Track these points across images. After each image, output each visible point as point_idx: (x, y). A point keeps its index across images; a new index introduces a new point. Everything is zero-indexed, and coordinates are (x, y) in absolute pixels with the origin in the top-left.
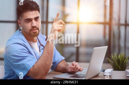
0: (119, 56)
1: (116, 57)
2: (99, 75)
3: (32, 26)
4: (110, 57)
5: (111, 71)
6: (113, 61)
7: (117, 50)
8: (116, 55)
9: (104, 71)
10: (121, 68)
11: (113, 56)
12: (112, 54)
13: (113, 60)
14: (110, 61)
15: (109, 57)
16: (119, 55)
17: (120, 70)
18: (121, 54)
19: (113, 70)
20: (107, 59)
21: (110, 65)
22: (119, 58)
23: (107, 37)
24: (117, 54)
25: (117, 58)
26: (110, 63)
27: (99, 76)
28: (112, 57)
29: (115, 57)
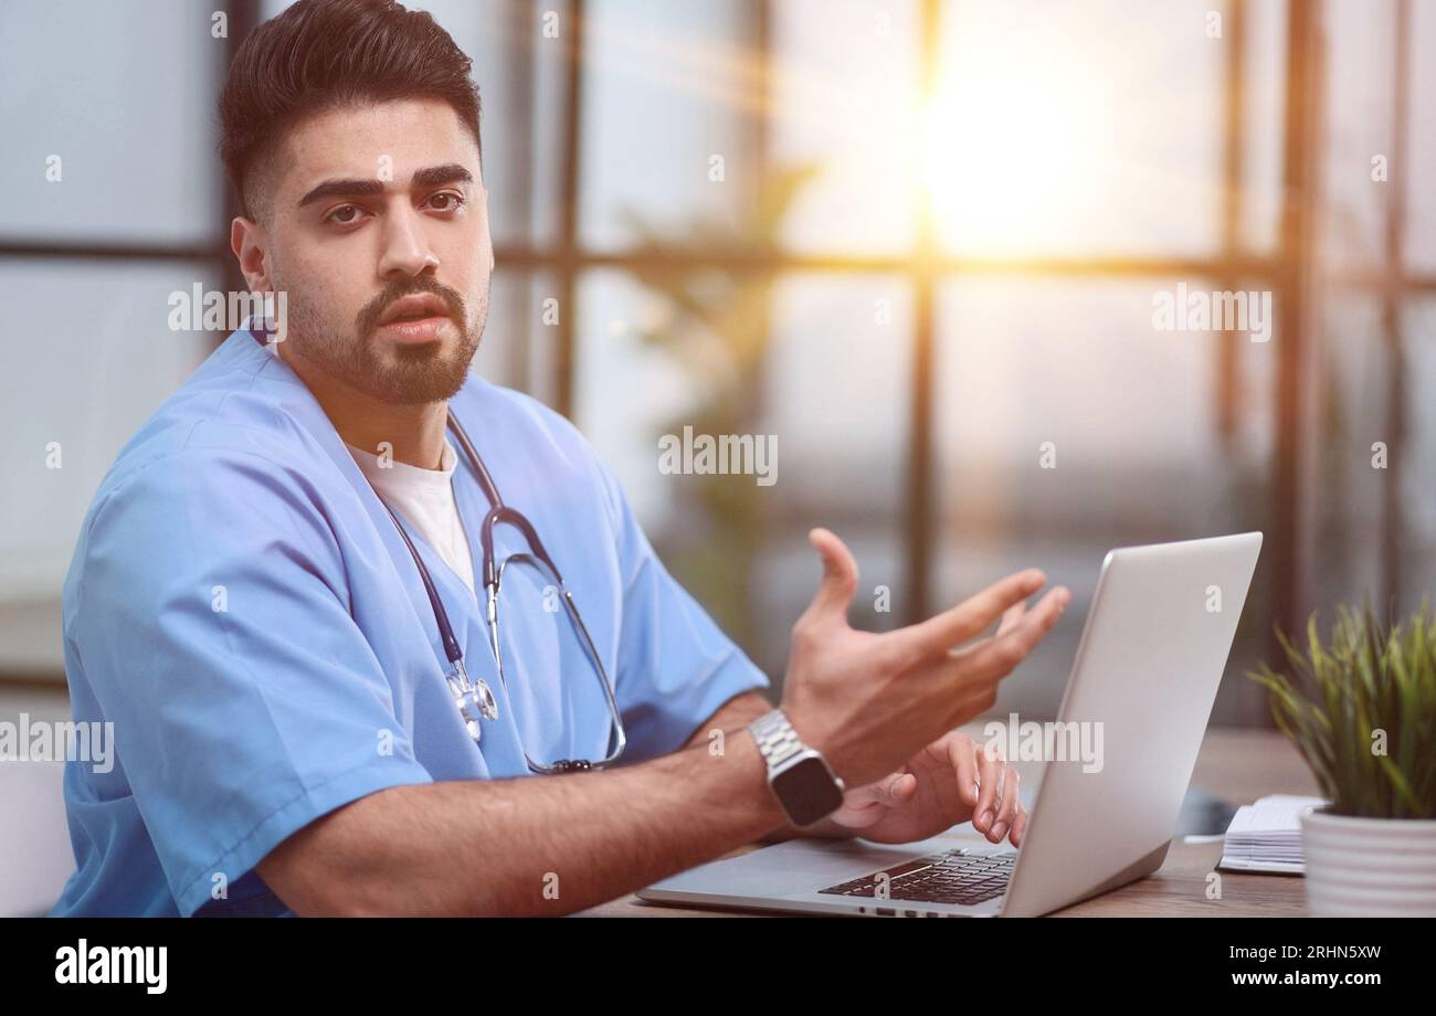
0: (1395, 647)
1: (1364, 662)
2: (1167, 868)
3: (385, 264)
4: (1292, 653)
5: (1304, 823)
6: (1325, 707)
7: (1368, 573)
8: (1353, 640)
9: (1217, 818)
10: (1415, 778)
11: (1327, 643)
12: (1312, 630)
13: (1324, 690)
14: (1292, 702)
15: (1281, 665)
16: (1396, 631)
17: (1409, 815)
18: (1418, 621)
19: (1330, 811)
20: (1253, 676)
21: (1284, 755)
22: (1391, 671)
23: (1259, 429)
24: (1368, 619)
25: (1368, 677)
26: (1291, 723)
27: (1160, 882)
28: (1317, 656)
29: (1345, 656)
